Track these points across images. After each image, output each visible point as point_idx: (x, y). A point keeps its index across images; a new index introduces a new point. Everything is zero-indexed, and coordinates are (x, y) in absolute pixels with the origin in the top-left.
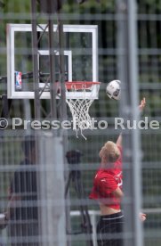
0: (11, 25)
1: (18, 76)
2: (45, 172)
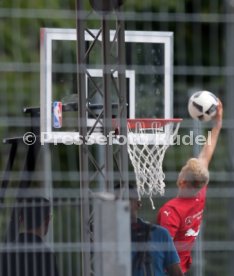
0: (47, 30)
1: (57, 109)
2: (101, 253)
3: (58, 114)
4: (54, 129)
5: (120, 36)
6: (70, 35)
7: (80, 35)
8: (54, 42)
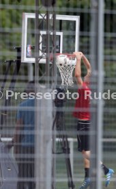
1: (29, 48)
2: (40, 112)
3: (29, 50)
4: (27, 57)
5: (54, 17)
6: (33, 16)
7: (37, 16)
8: (28, 19)
